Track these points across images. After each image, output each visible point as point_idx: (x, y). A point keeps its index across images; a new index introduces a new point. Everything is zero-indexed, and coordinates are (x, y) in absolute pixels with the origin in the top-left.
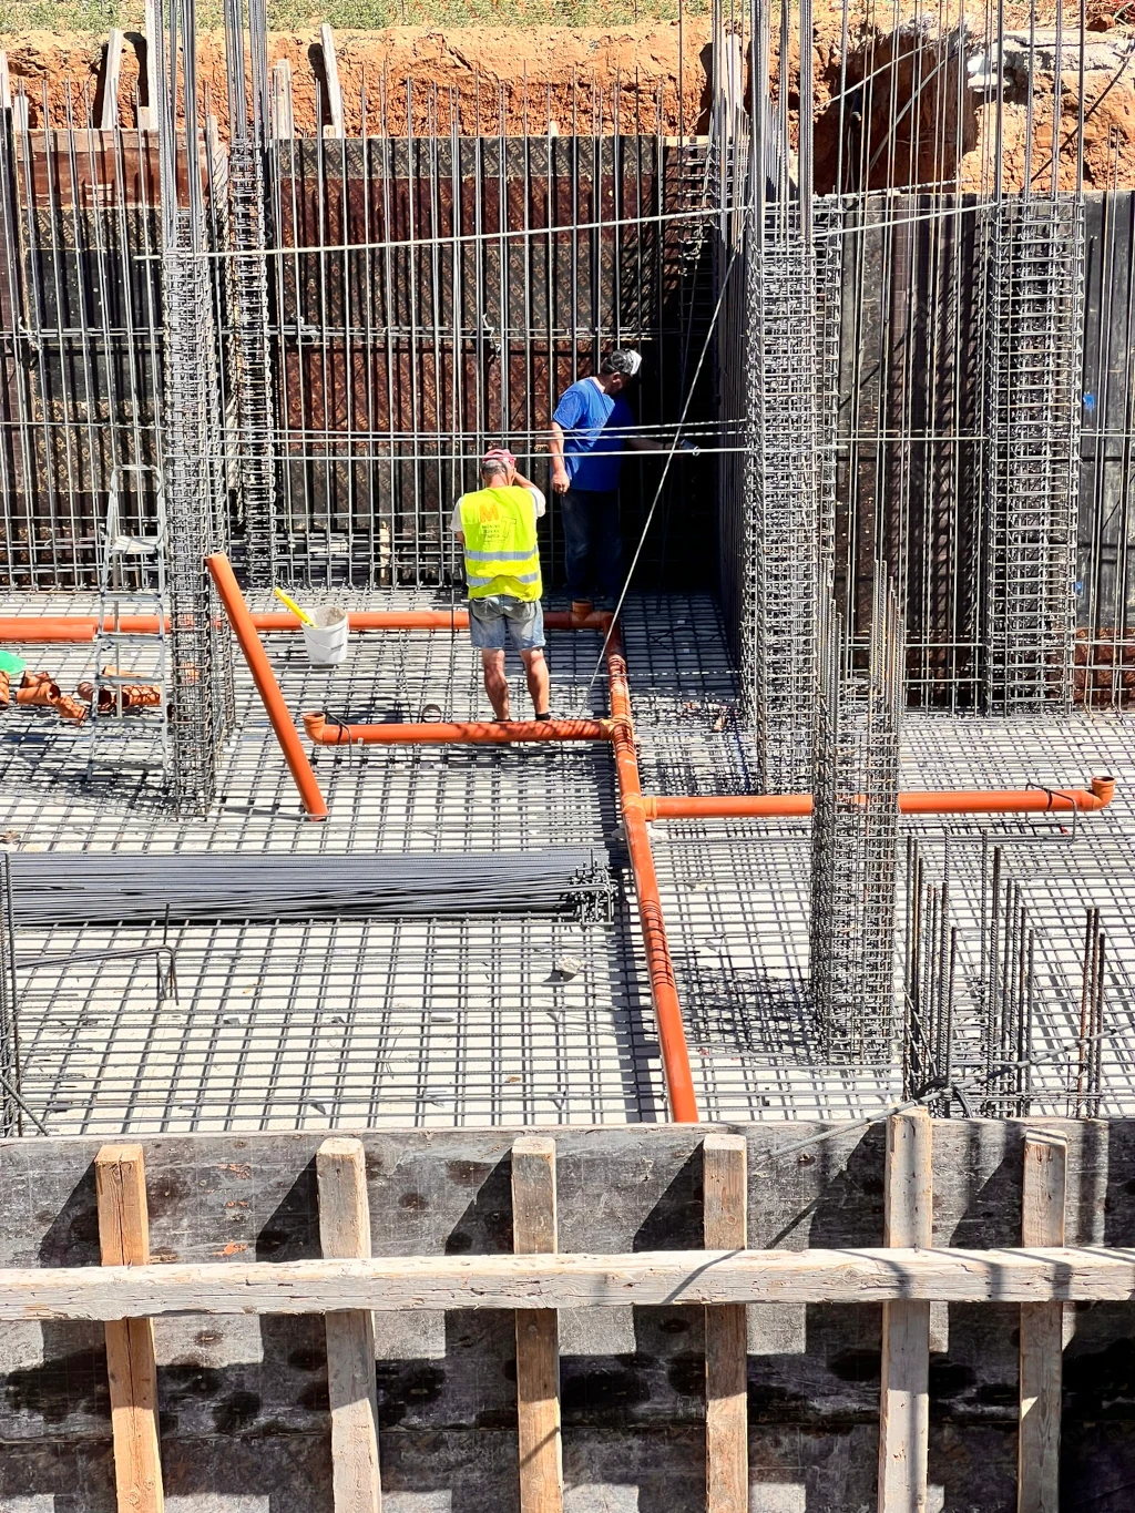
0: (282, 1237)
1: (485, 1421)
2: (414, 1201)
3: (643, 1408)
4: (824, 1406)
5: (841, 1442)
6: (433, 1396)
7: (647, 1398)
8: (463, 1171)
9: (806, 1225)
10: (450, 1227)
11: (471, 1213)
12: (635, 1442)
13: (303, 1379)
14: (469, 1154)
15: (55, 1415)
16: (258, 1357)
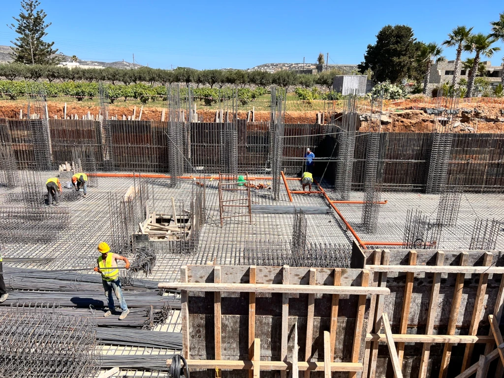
0: (430, 263)
1: (451, 286)
2: (447, 259)
3: (471, 285)
4: (493, 285)
5: (494, 289)
6: (445, 282)
7: (471, 283)
8: (454, 255)
9: (495, 263)
10: (451, 262)
11: (454, 260)
12: (469, 289)
13: (429, 280)
14: (455, 253)
15: (398, 283)
16: (424, 277)
